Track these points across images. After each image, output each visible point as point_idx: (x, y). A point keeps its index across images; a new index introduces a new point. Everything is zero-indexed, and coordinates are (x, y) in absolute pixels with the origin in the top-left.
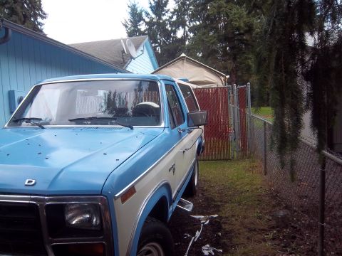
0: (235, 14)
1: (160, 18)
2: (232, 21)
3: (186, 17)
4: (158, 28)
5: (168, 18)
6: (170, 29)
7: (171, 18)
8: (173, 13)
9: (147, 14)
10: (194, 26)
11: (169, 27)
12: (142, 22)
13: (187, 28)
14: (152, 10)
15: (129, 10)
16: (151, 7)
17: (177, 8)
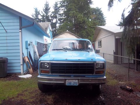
0: (79, 16)
1: (47, 14)
2: (78, 19)
3: (57, 14)
4: (46, 18)
5: (50, 15)
6: (50, 19)
7: (51, 14)
8: (52, 13)
9: (42, 12)
10: (60, 18)
11: (50, 18)
12: (39, 15)
13: (57, 19)
14: (44, 11)
15: (35, 10)
16: (43, 10)
17: (54, 11)
